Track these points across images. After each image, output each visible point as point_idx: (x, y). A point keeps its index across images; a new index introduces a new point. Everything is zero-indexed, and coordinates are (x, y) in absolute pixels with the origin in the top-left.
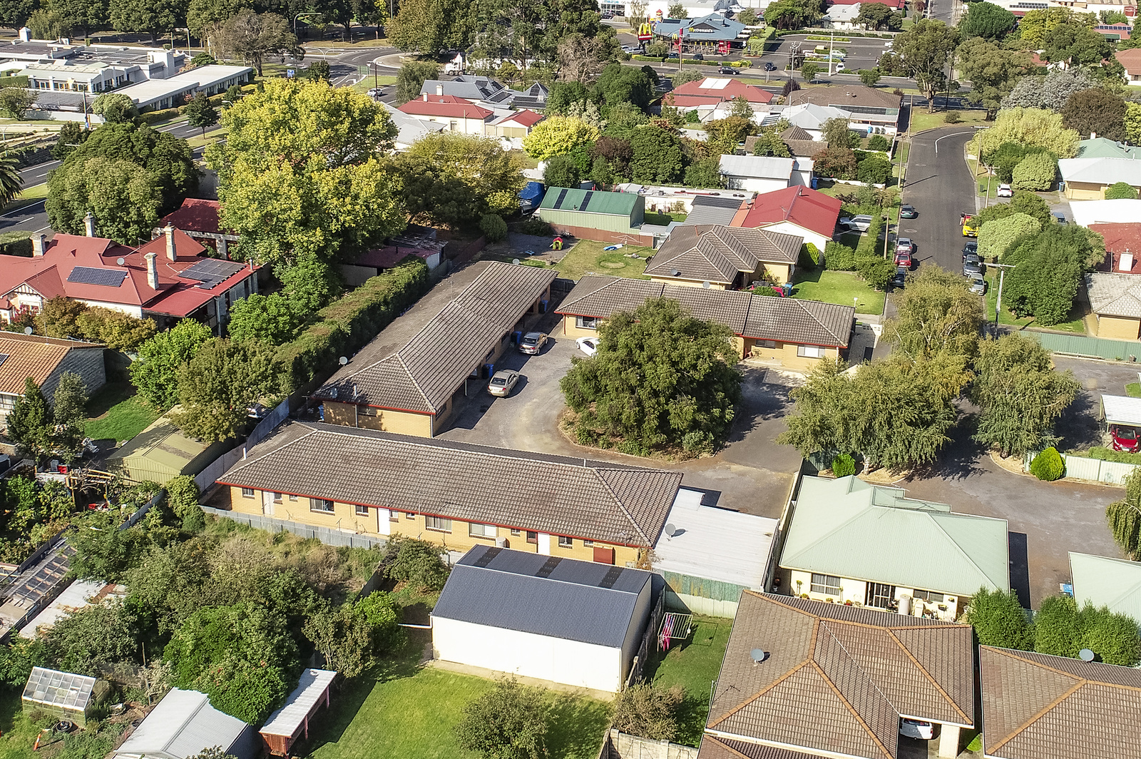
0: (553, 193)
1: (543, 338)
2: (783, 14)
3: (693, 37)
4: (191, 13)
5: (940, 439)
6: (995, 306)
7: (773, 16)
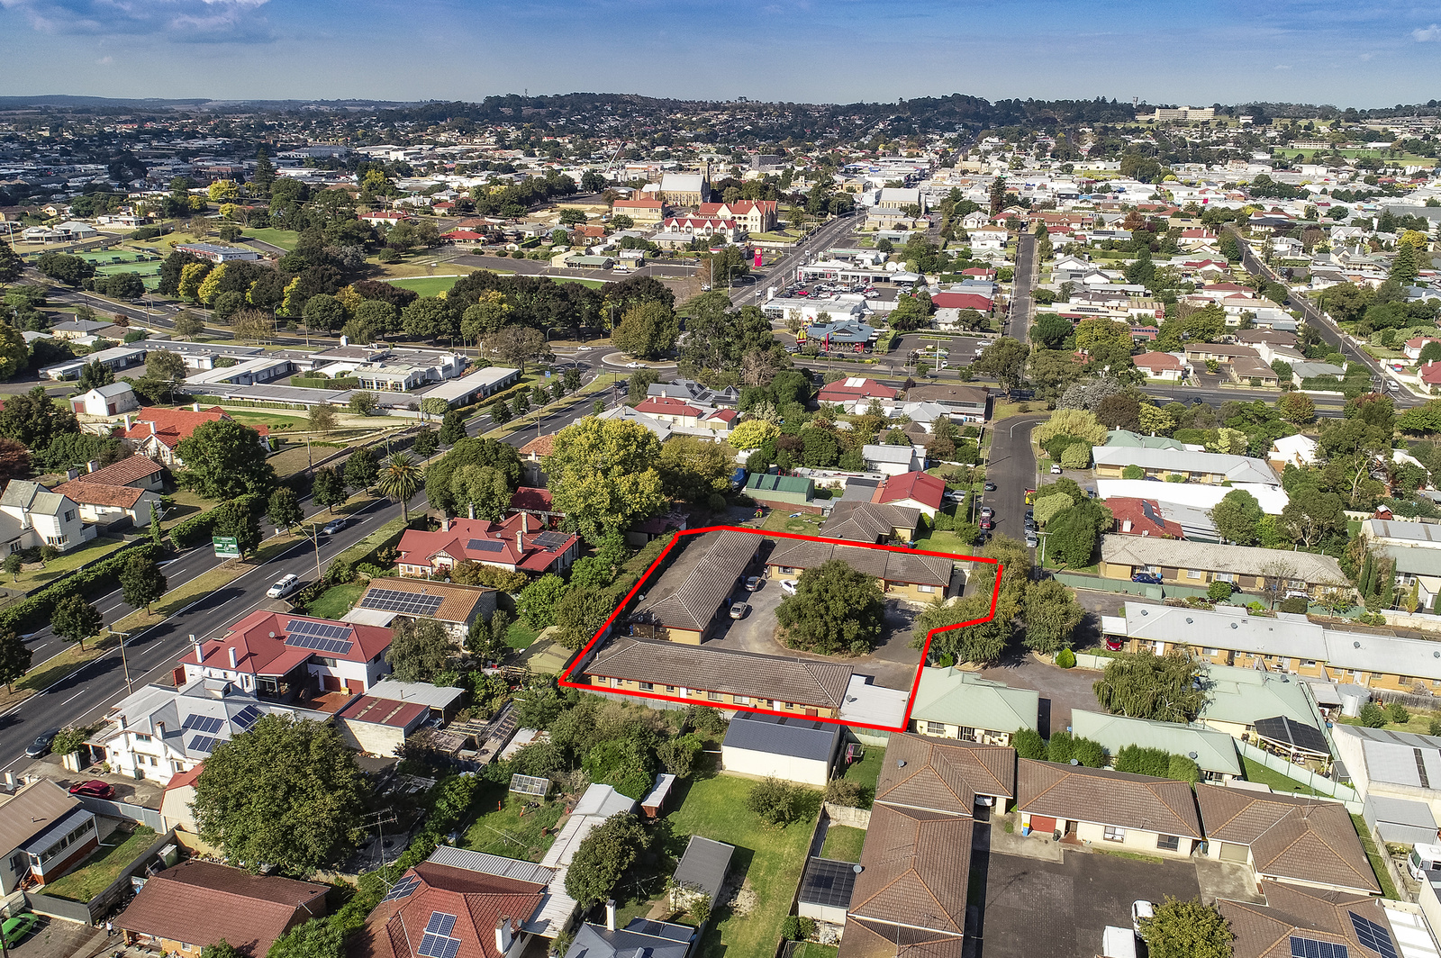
0: (754, 477)
1: (758, 580)
2: (902, 319)
3: (836, 339)
4: (465, 322)
5: (1002, 645)
6: (1042, 558)
7: (894, 320)
